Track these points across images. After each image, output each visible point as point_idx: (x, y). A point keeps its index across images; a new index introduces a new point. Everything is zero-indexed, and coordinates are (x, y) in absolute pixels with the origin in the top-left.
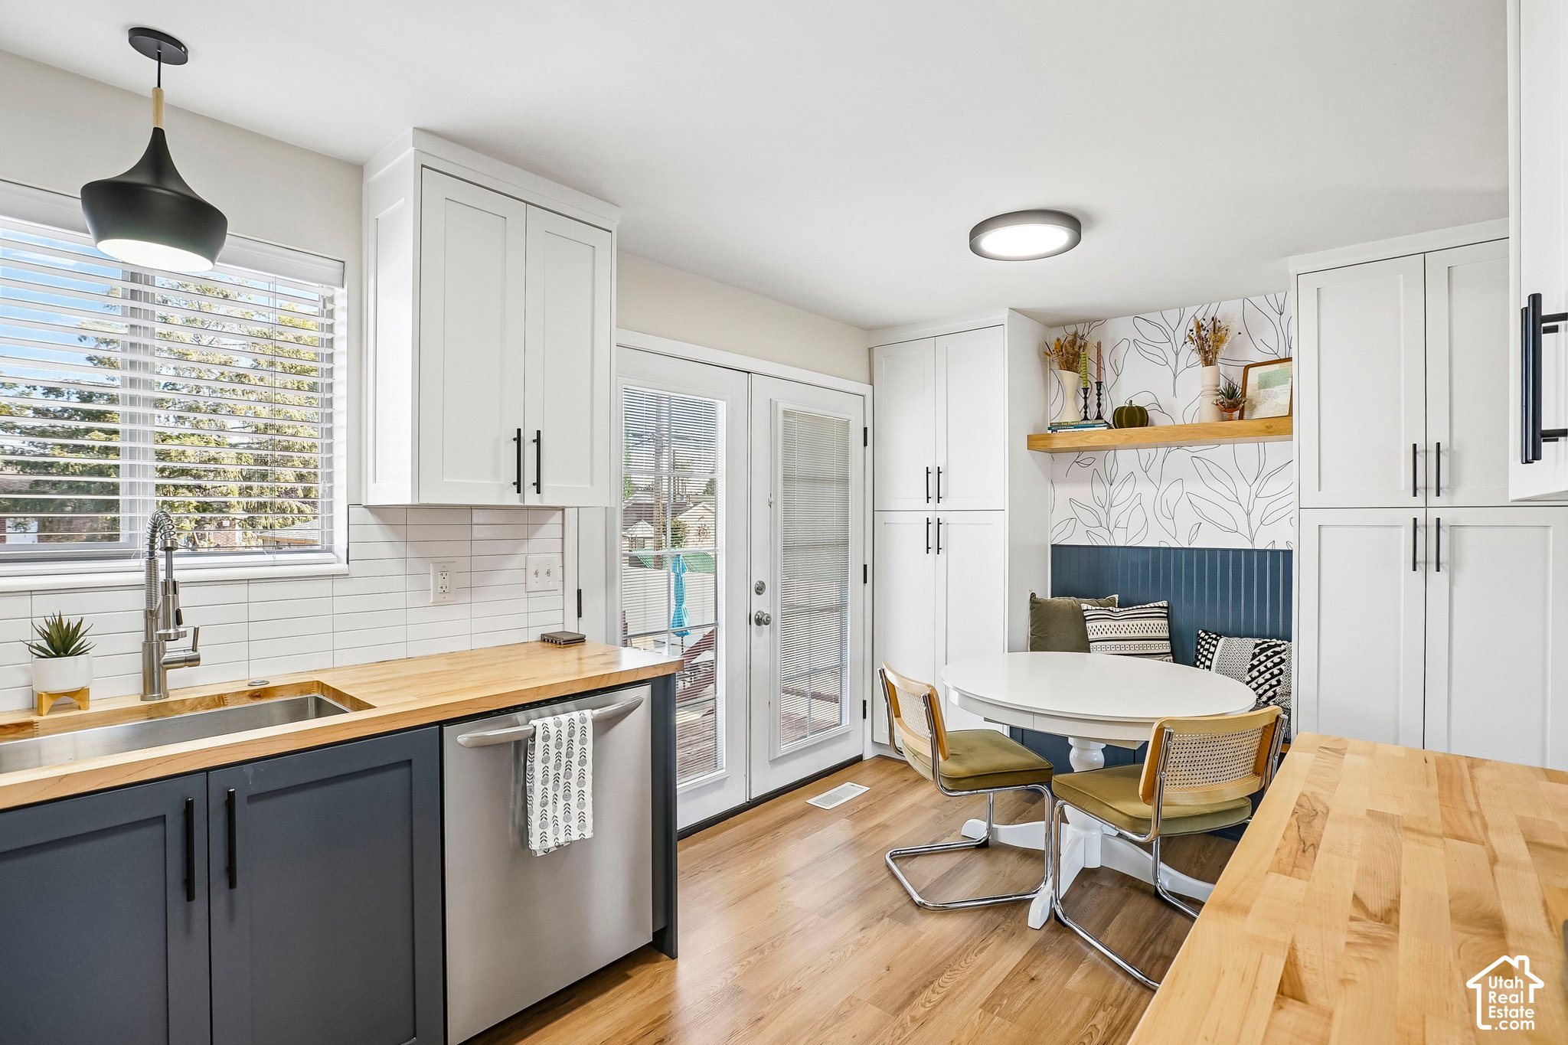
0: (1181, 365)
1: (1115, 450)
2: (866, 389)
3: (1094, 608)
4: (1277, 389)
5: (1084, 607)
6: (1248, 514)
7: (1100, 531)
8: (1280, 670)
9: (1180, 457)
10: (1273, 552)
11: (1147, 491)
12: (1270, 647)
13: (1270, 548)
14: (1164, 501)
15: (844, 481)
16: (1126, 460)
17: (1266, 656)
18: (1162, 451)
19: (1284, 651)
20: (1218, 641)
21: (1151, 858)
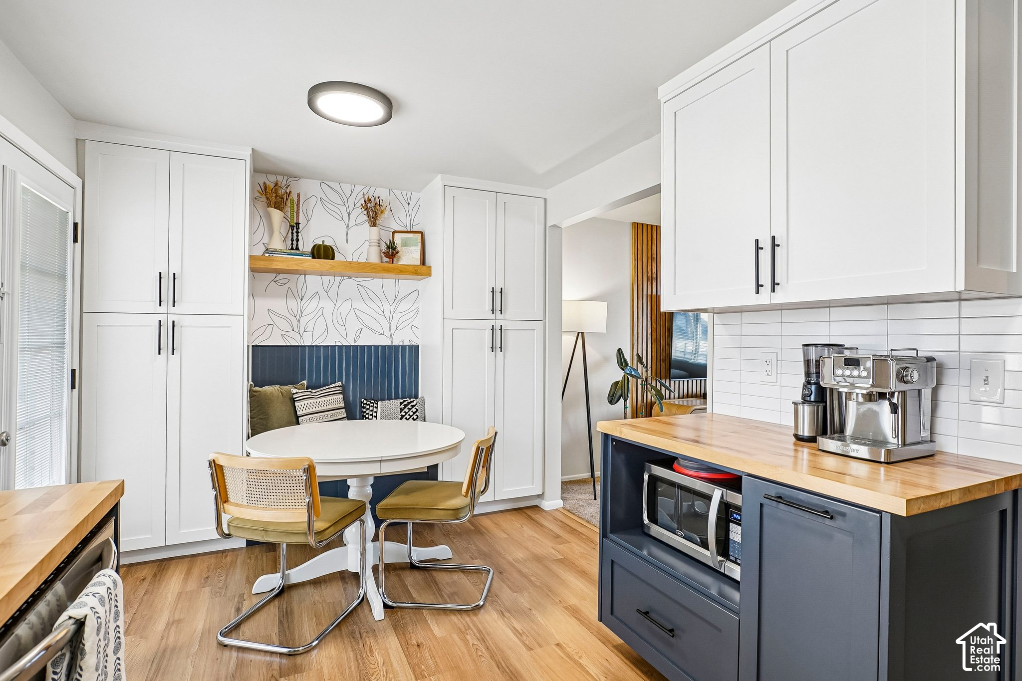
0: (352, 223)
1: (305, 275)
2: (77, 182)
3: (300, 391)
4: (412, 248)
5: (294, 391)
6: (390, 323)
7: (292, 334)
8: (417, 415)
9: (350, 284)
10: (403, 346)
11: (328, 305)
12: (409, 403)
13: (401, 344)
14: (339, 314)
15: (63, 277)
16: (313, 282)
17: (408, 408)
18: (338, 279)
19: (416, 404)
20: (377, 404)
21: (407, 546)
